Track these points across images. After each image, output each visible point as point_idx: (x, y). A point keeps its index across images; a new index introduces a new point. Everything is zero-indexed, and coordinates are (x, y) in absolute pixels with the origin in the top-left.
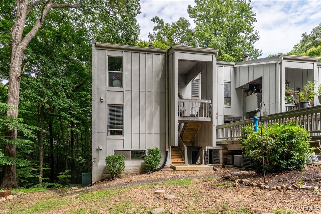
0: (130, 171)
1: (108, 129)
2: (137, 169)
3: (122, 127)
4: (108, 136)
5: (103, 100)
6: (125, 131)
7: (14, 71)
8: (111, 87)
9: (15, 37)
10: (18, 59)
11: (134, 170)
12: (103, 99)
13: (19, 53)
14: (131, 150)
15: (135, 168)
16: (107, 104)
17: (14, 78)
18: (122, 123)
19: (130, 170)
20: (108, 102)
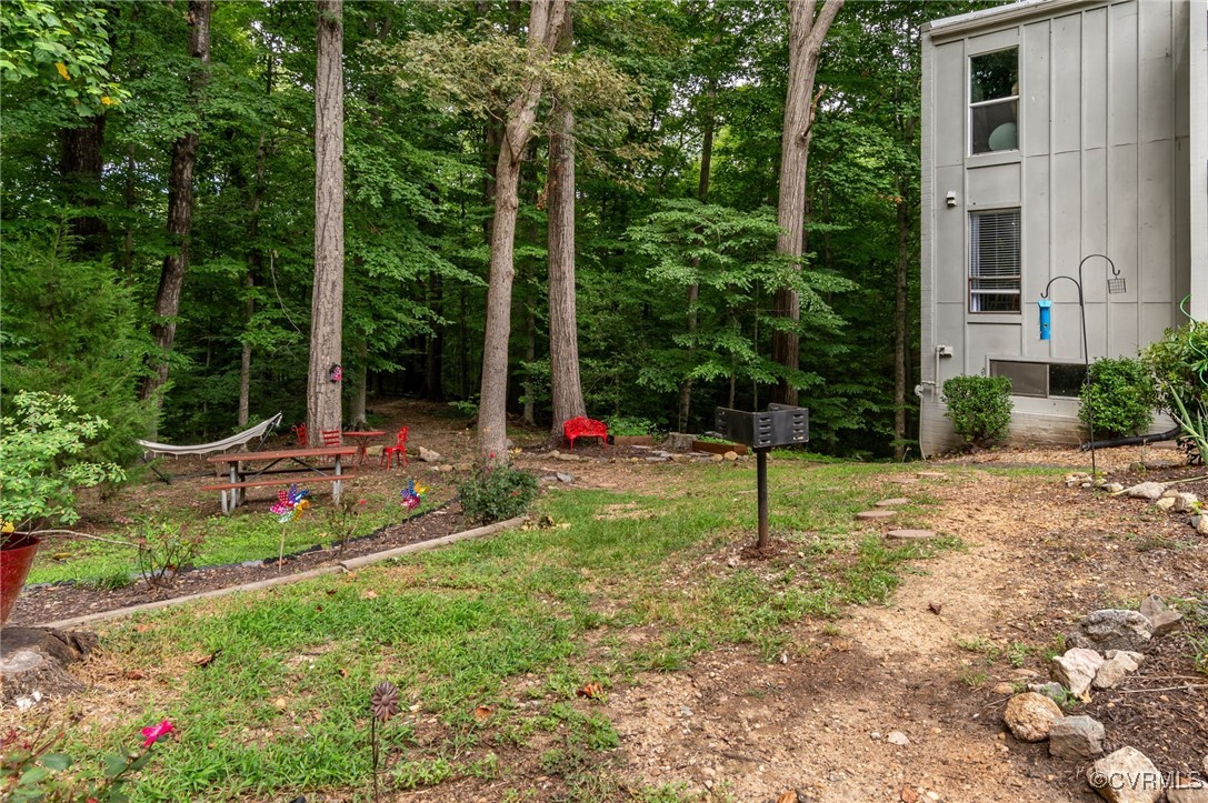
0: (1044, 433)
1: (972, 291)
2: (1070, 432)
3: (1017, 284)
4: (970, 313)
5: (953, 202)
6: (1024, 299)
7: (792, 123)
8: (981, 155)
9: (797, 24)
10: (802, 83)
11: (1058, 431)
12: (953, 198)
13: (805, 65)
14: (1050, 364)
15: (1063, 426)
16: (966, 213)
17: (792, 141)
18: (1019, 273)
19: (1045, 430)
20: (969, 205)
